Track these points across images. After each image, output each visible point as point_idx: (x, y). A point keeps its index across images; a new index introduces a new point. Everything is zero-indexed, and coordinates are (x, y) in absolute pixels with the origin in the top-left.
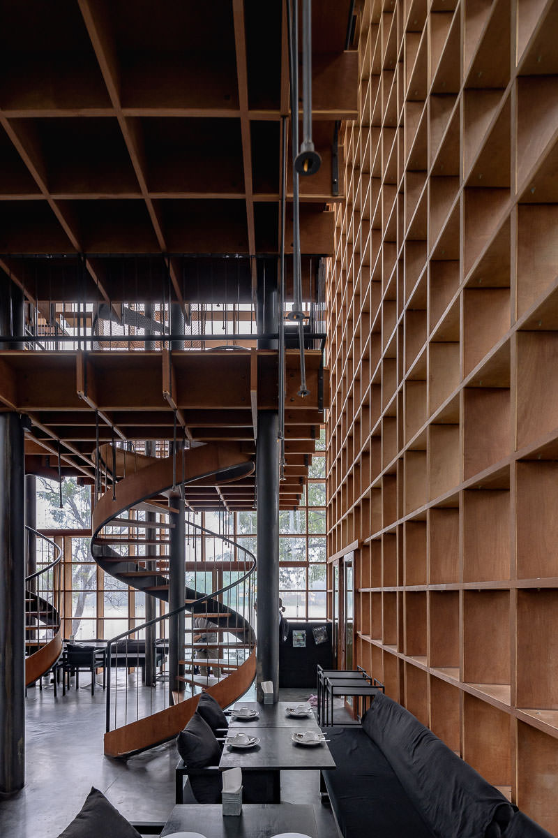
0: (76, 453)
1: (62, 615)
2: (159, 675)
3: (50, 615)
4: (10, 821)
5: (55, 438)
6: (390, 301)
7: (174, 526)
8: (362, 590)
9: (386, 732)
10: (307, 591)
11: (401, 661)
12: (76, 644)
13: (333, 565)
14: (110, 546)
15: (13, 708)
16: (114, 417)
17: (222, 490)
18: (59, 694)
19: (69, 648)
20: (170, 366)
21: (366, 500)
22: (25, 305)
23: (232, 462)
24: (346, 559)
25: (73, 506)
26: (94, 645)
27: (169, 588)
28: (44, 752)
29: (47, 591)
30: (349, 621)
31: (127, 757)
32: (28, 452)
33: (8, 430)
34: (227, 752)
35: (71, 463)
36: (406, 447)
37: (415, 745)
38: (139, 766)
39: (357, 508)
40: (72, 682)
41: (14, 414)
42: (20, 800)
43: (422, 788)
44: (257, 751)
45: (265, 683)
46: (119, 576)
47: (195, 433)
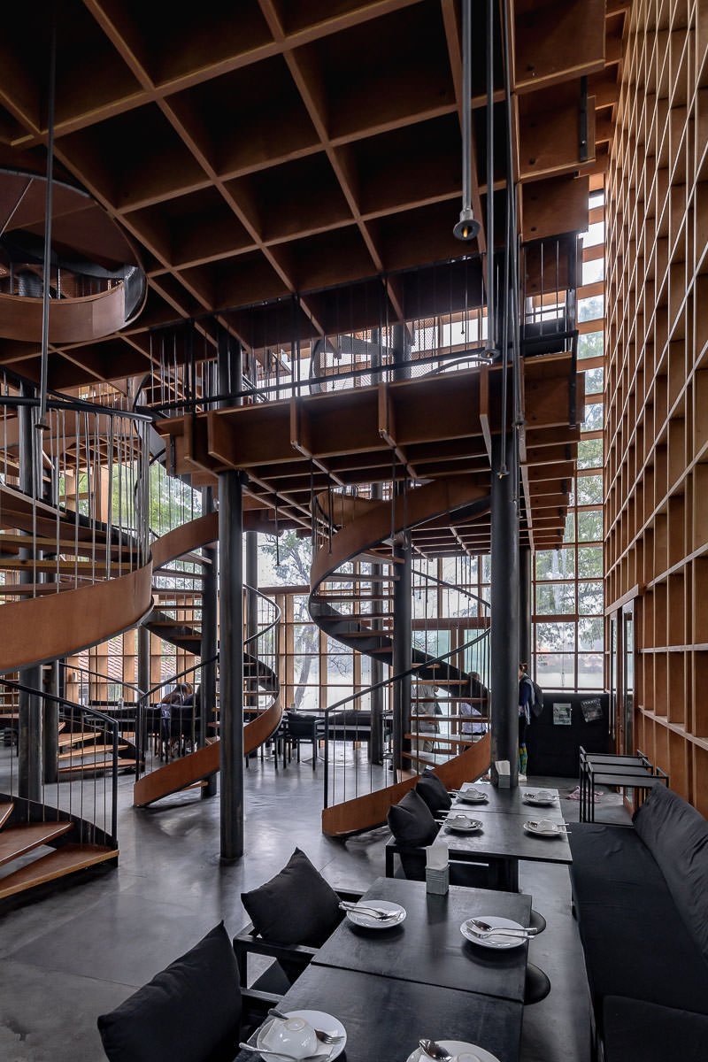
0: (293, 504)
1: (282, 680)
2: (388, 752)
3: (269, 680)
4: (229, 886)
5: (272, 491)
6: (678, 264)
7: (398, 578)
8: (645, 651)
9: (661, 833)
10: (576, 653)
11: (690, 743)
12: (297, 713)
13: (611, 619)
14: (330, 604)
15: (232, 773)
16: (330, 463)
17: (459, 532)
18: (280, 766)
19: (290, 716)
20: (388, 399)
21: (649, 531)
22: (242, 355)
23: (465, 499)
24: (625, 611)
25: (297, 559)
26: (317, 714)
27: (393, 649)
28: (264, 824)
29: (266, 655)
30: (629, 693)
31: (346, 837)
32: (246, 507)
33: (227, 490)
34: (444, 834)
35: (288, 515)
36: (696, 459)
37: (696, 849)
38: (358, 848)
39: (639, 541)
40: (294, 755)
41: (232, 472)
42: (239, 868)
43: (696, 902)
44: (479, 836)
45: (500, 762)
46: (339, 637)
47: (420, 470)
